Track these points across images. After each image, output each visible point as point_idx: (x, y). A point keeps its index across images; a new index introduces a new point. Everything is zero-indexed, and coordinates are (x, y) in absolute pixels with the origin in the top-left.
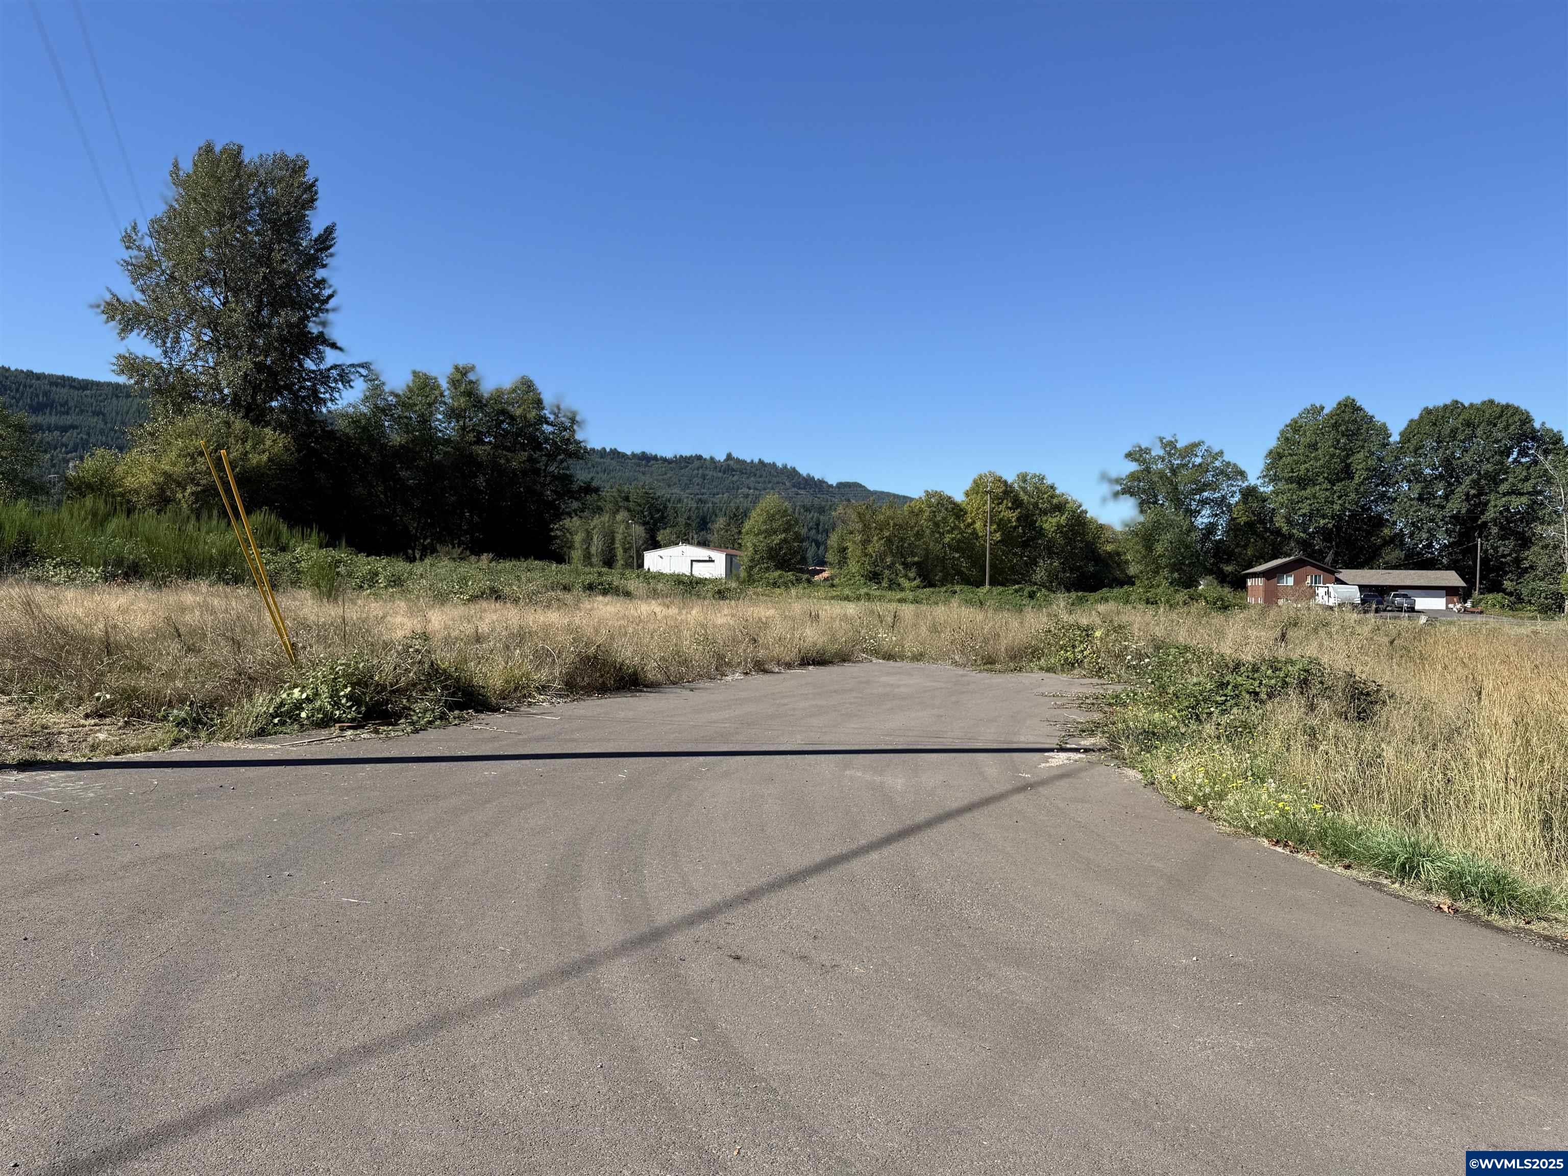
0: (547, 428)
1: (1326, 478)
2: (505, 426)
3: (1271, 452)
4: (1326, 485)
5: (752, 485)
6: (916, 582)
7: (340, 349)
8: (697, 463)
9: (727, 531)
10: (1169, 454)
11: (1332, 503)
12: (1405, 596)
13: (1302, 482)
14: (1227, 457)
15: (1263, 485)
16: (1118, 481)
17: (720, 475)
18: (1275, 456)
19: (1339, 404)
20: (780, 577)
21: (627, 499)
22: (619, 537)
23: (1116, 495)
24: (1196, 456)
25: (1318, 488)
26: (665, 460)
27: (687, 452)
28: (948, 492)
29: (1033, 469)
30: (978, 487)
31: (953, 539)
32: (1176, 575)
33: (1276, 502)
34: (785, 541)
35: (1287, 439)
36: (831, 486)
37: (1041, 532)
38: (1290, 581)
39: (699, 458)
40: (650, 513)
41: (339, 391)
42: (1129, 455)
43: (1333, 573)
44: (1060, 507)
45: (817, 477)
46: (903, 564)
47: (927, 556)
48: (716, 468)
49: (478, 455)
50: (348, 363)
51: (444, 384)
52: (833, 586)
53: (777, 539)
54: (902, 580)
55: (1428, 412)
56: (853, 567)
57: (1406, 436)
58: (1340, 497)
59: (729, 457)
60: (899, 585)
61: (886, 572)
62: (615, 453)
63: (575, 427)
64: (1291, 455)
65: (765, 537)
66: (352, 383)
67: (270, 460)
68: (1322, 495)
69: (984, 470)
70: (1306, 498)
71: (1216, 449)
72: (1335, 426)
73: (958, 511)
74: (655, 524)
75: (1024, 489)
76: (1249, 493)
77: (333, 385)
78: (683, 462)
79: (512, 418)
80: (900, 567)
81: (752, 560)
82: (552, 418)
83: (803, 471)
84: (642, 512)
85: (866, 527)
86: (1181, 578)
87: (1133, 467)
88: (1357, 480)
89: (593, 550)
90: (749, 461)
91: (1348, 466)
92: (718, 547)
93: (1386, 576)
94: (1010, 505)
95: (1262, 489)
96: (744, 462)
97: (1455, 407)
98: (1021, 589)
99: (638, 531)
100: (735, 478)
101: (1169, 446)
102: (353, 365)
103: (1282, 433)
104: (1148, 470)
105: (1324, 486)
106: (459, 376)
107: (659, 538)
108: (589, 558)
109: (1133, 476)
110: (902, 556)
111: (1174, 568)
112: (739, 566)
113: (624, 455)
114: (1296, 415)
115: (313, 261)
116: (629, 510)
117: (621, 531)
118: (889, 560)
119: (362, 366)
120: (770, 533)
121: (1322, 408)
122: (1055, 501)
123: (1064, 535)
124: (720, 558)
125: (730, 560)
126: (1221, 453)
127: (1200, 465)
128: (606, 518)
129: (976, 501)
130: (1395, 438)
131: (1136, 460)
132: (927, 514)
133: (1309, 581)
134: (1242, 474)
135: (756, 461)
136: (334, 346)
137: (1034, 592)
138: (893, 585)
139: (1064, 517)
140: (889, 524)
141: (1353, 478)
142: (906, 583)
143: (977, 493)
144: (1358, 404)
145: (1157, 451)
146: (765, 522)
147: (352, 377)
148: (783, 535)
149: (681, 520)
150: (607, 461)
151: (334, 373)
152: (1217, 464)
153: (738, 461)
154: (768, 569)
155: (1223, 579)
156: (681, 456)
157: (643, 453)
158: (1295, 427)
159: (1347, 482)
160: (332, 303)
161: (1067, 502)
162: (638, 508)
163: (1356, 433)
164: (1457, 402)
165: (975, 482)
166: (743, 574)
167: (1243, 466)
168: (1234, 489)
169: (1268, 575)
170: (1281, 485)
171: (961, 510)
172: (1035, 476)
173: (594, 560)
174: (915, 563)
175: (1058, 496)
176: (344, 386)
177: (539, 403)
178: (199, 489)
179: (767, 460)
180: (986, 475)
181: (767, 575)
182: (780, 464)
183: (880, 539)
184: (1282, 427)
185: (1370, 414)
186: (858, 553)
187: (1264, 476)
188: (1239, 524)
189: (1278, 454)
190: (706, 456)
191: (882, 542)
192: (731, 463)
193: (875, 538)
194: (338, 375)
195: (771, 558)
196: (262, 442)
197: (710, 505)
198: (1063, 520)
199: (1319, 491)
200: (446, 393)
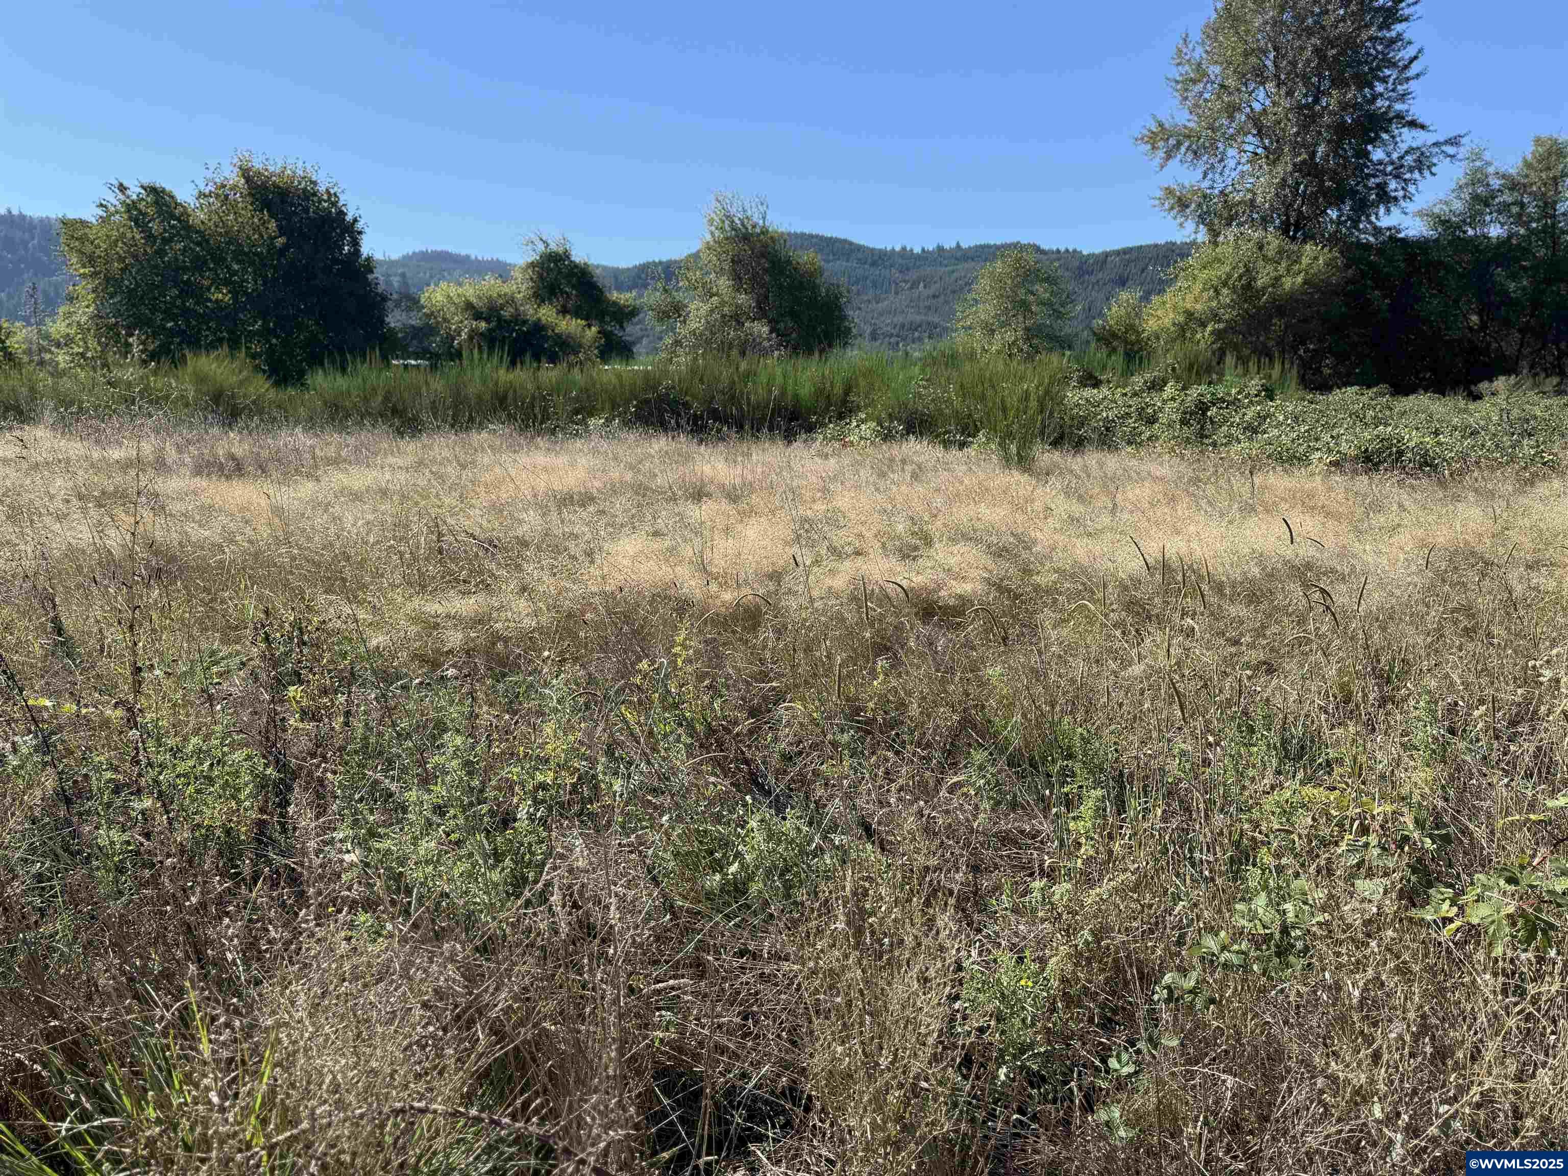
7: (1423, 127)
41: (1415, 182)
50: (1429, 143)
66: (1434, 169)
67: (1305, 282)
77: (1408, 176)
102: (1436, 144)
115: (1390, 17)
119: (1449, 142)
136: (1413, 124)
147: (1435, 160)
151: (1409, 159)
160: (1415, 69)
176: (1421, 174)
178: (1222, 326)
194: (1414, 161)
196: (1298, 261)
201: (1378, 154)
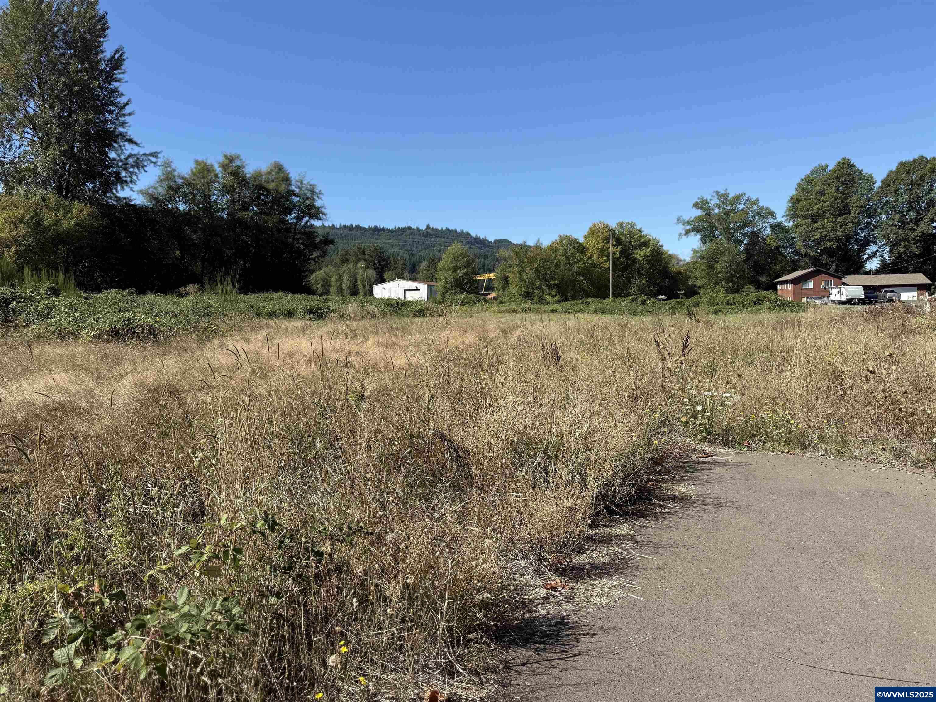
0: (296, 199)
1: (832, 214)
2: (263, 197)
3: (792, 198)
4: (832, 219)
5: (442, 244)
6: (558, 297)
7: (136, 143)
8: (408, 232)
9: (428, 271)
10: (723, 203)
11: (836, 231)
12: (893, 292)
13: (815, 218)
14: (761, 204)
15: (786, 221)
16: (688, 223)
17: (423, 238)
18: (795, 201)
19: (839, 163)
20: (465, 298)
21: (363, 253)
22: (359, 278)
23: (687, 232)
24: (740, 204)
25: (826, 221)
26: (389, 231)
27: (402, 225)
28: (575, 236)
29: (627, 220)
30: (593, 233)
31: (579, 268)
32: (730, 285)
33: (796, 232)
34: (466, 274)
35: (803, 190)
36: (491, 242)
37: (635, 261)
38: (810, 285)
39: (410, 228)
40: (379, 262)
41: (136, 174)
42: (696, 205)
43: (840, 278)
44: (645, 244)
45: (482, 237)
46: (547, 286)
47: (563, 279)
48: (420, 234)
49: (243, 219)
50: (141, 153)
51: (218, 169)
52: (502, 303)
53: (461, 273)
54: (547, 297)
55: (902, 164)
56: (513, 289)
57: (887, 182)
58: (841, 227)
59: (428, 227)
60: (545, 300)
61: (536, 291)
62: (358, 228)
63: (315, 197)
64: (806, 199)
65: (453, 272)
66: (145, 169)
67: (77, 224)
68: (829, 226)
69: (596, 221)
70: (818, 228)
71: (754, 198)
72: (837, 177)
73: (581, 249)
74: (382, 269)
75: (622, 233)
76: (777, 227)
77: (131, 170)
78: (402, 231)
79: (268, 191)
80: (546, 288)
81: (445, 288)
82: (297, 190)
83: (473, 234)
84: (374, 261)
85: (522, 261)
86: (733, 287)
87: (699, 213)
88: (853, 214)
89: (344, 287)
90: (440, 229)
91: (846, 205)
92: (423, 281)
93: (876, 279)
94: (614, 243)
95: (786, 224)
96: (437, 230)
97: (921, 161)
98: (636, 299)
99: (371, 273)
100: (433, 240)
101: (723, 197)
102: (145, 155)
103: (799, 185)
104: (708, 214)
105: (831, 219)
106: (227, 162)
107: (385, 277)
108: (342, 292)
109: (699, 219)
110: (546, 280)
111: (729, 280)
112: (436, 292)
113: (364, 228)
114: (808, 172)
115: (109, 77)
116: (365, 260)
117: (360, 274)
118: (537, 283)
119: (151, 154)
120: (456, 269)
121: (827, 166)
122: (642, 240)
123: (648, 262)
124: (423, 287)
125: (430, 289)
126: (757, 200)
127: (743, 209)
128: (351, 266)
129: (592, 242)
130: (878, 185)
131: (701, 208)
132: (561, 251)
133: (823, 284)
134: (772, 214)
135: (444, 228)
136: (130, 141)
137: (645, 301)
138: (541, 301)
139: (648, 250)
140: (537, 259)
141: (849, 213)
142: (549, 299)
143: (593, 237)
144: (852, 163)
145: (715, 201)
146: (452, 262)
147: (145, 164)
148: (465, 270)
149: (399, 266)
150: (354, 232)
151: (131, 160)
152: (755, 207)
153: (433, 229)
154: (455, 293)
155: (759, 286)
156: (399, 228)
157: (376, 227)
158: (808, 180)
159: (845, 216)
160: (127, 110)
161: (649, 240)
162: (371, 259)
163: (852, 181)
164: (923, 157)
165: (590, 229)
166: (439, 297)
167: (773, 209)
168: (767, 225)
169: (796, 281)
170: (798, 221)
171: (584, 248)
172: (628, 224)
173: (345, 293)
174: (554, 285)
175: (644, 236)
176: (139, 170)
177: (287, 180)
178: (22, 248)
179: (451, 228)
180: (598, 224)
181: (455, 297)
182: (459, 230)
183: (531, 269)
184: (799, 180)
185: (860, 169)
186: (517, 279)
187: (787, 215)
188: (771, 248)
189: (797, 199)
190: (414, 227)
191: (533, 271)
192: (429, 230)
193: (528, 269)
194: (134, 162)
195: (457, 286)
196: (70, 211)
197: (418, 256)
198: (648, 251)
199: (827, 222)
200: (220, 175)
201: (112, 155)
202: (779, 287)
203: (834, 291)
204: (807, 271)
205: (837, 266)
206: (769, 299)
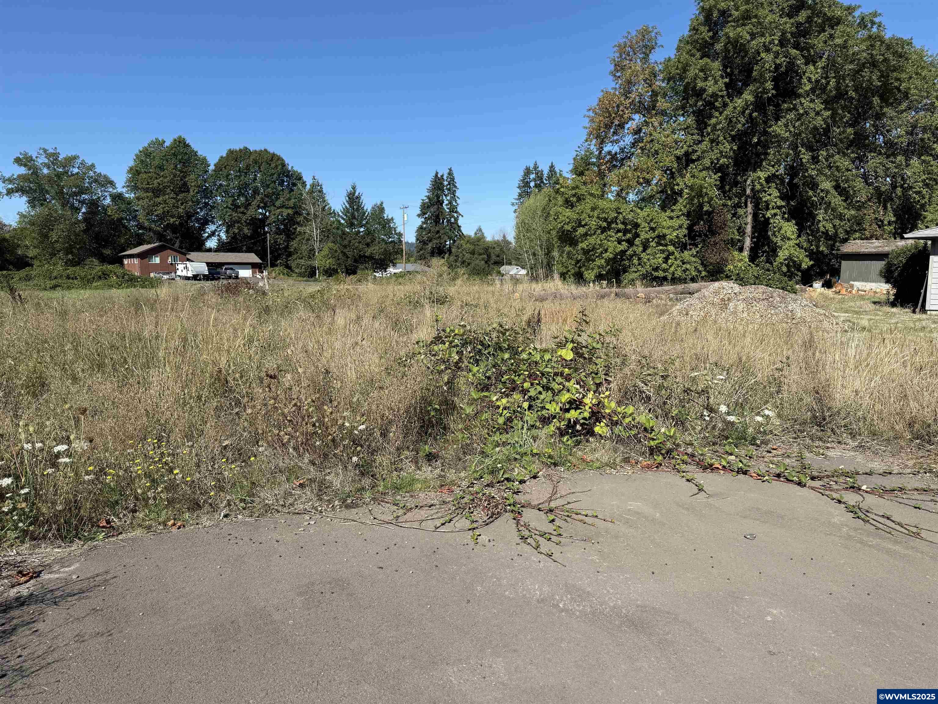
1: (172, 190)
3: (131, 169)
10: (53, 163)
11: (178, 207)
12: (232, 269)
13: (157, 192)
14: (98, 170)
15: (127, 192)
16: (10, 181)
18: (135, 172)
19: (175, 140)
23: (10, 192)
24: (73, 167)
32: (70, 257)
33: (138, 205)
35: (142, 162)
38: (157, 260)
42: (18, 161)
43: (185, 254)
55: (231, 152)
57: (220, 167)
58: (182, 204)
64: (145, 172)
68: (171, 202)
70: (160, 203)
71: (89, 162)
72: (175, 155)
76: (117, 198)
86: (73, 259)
87: (22, 170)
88: (192, 193)
91: (185, 183)
93: (217, 257)
95: (127, 195)
97: (245, 152)
101: (53, 156)
103: (137, 155)
104: (35, 173)
105: (172, 196)
109: (24, 178)
111: (68, 251)
114: (146, 145)
121: (164, 142)
126: (93, 166)
127: (77, 173)
130: (212, 168)
131: (25, 165)
133: (170, 260)
134: (112, 183)
141: (188, 191)
144: (187, 142)
145: (43, 159)
152: (91, 173)
155: (103, 259)
158: (146, 153)
159: (185, 194)
163: (189, 161)
164: (247, 148)
167: (113, 178)
168: (106, 194)
169: (142, 256)
170: (140, 193)
184: (137, 152)
185: (195, 150)
187: (128, 186)
188: (113, 219)
189: (136, 170)
199: (168, 197)
202: (126, 262)
203: (180, 267)
204: (152, 245)
205: (181, 242)
206: (115, 273)
